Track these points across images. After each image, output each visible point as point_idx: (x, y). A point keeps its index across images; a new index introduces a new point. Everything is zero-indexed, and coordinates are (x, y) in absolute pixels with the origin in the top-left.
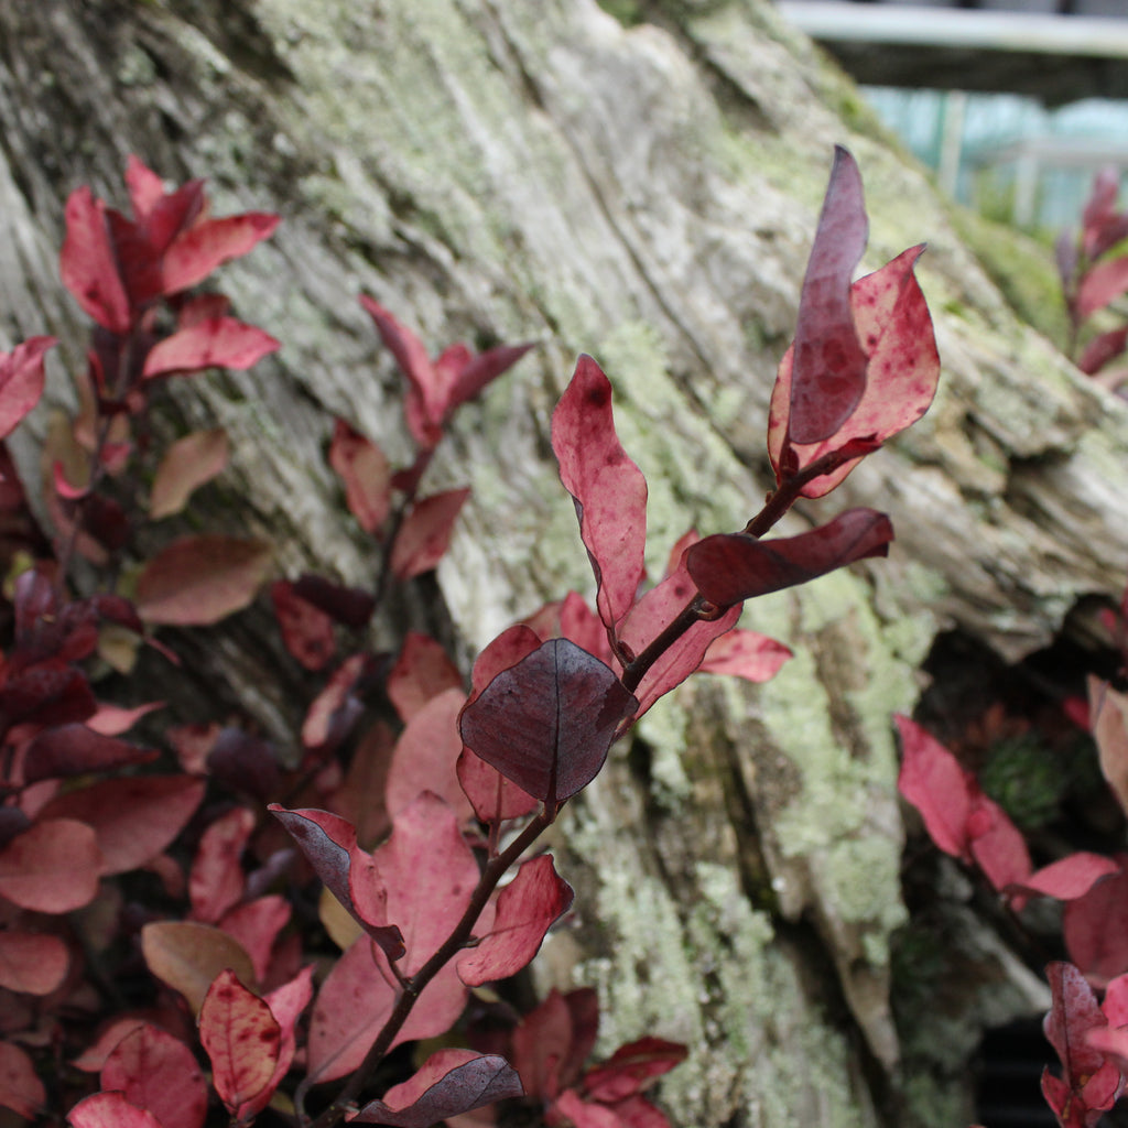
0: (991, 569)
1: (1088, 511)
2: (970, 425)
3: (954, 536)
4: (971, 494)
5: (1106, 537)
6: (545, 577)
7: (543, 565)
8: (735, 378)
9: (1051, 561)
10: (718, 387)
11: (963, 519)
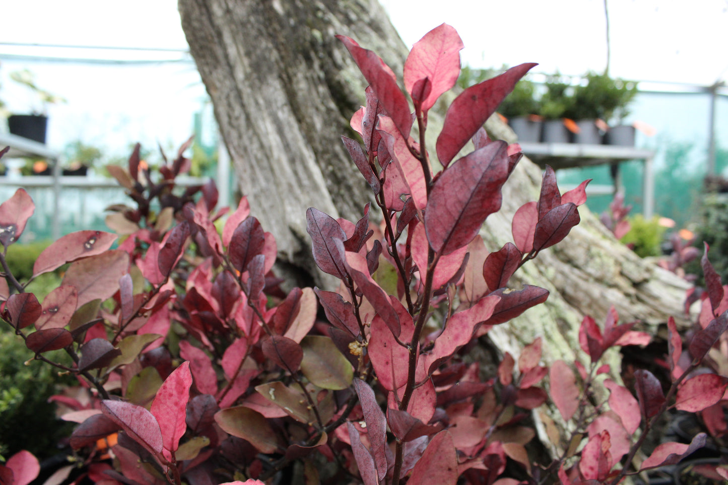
0: (636, 318)
1: (655, 298)
2: (622, 274)
3: (625, 308)
4: (627, 295)
5: (663, 305)
6: (517, 332)
7: (516, 328)
8: (551, 265)
9: (651, 315)
10: (546, 268)
11: (626, 303)
